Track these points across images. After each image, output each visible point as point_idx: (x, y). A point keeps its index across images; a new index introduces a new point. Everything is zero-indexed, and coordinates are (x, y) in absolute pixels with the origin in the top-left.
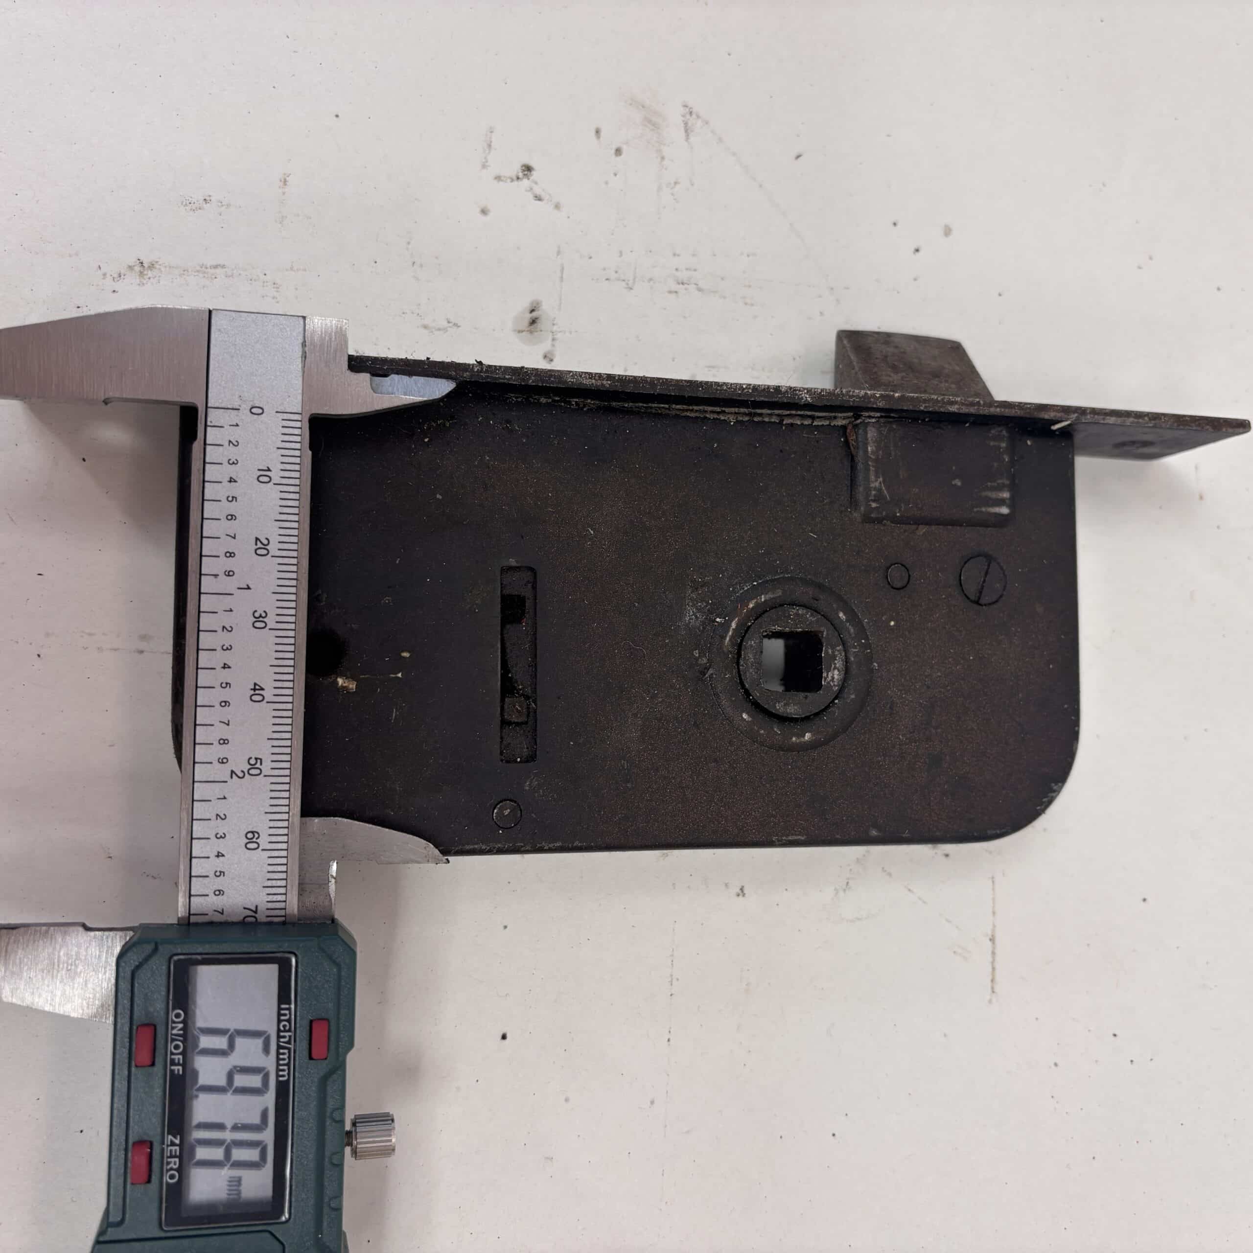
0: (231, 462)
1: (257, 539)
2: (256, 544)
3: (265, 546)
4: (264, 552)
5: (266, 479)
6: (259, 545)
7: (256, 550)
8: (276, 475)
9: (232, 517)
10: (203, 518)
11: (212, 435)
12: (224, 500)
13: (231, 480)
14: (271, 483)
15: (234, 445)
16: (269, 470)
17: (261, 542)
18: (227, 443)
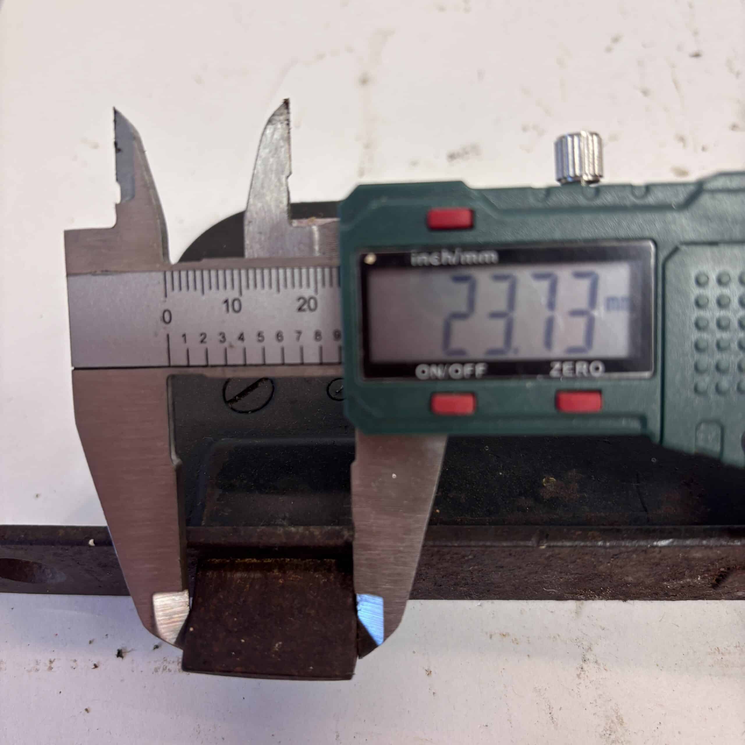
0: (222, 340)
1: (300, 309)
2: (304, 310)
3: (306, 301)
4: (312, 302)
5: (236, 304)
6: (305, 307)
7: (311, 310)
8: (232, 294)
9: (279, 336)
10: (283, 364)
11: (197, 359)
12: (262, 344)
13: (241, 338)
14: (241, 298)
15: (205, 338)
16: (226, 301)
17: (303, 305)
18: (203, 346)
